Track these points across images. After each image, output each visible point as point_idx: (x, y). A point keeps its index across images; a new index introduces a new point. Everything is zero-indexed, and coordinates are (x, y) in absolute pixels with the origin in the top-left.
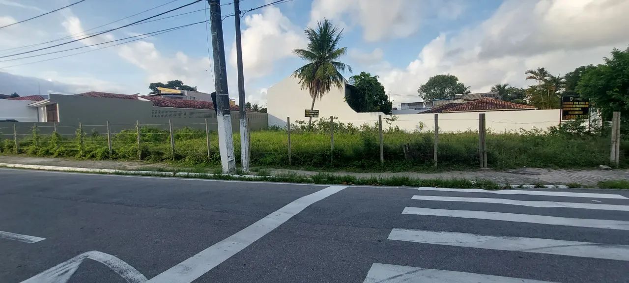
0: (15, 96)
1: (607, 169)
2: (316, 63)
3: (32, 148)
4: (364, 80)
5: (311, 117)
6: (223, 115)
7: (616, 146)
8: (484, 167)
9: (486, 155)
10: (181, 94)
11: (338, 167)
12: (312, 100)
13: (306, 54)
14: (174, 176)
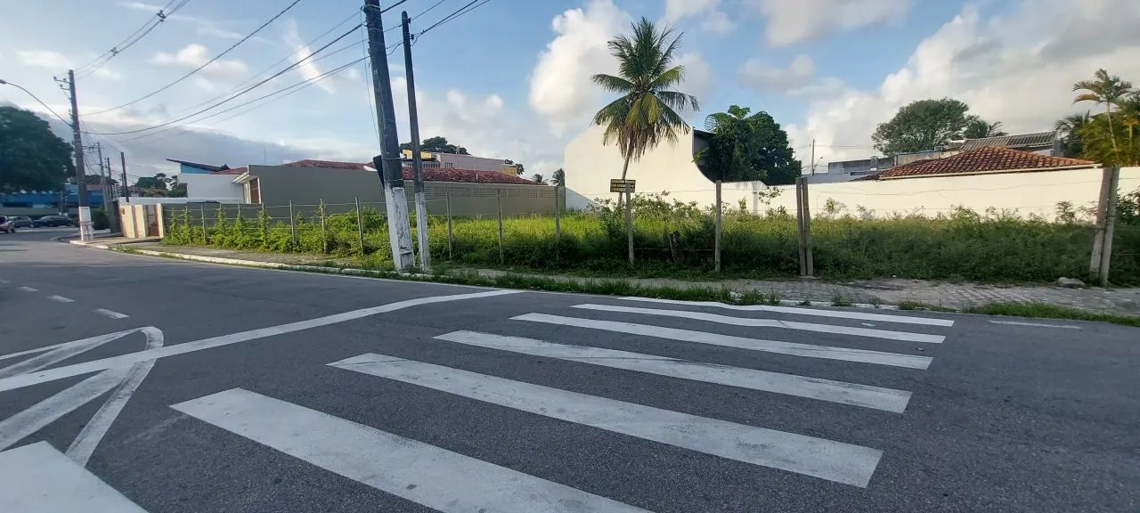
0: (225, 169)
1: (1071, 286)
2: (631, 96)
3: (219, 236)
4: (733, 120)
5: (621, 193)
6: (391, 188)
7: (1104, 240)
8: (807, 274)
9: (810, 254)
10: (433, 159)
11: (563, 268)
12: (624, 162)
13: (614, 82)
14: (340, 273)
